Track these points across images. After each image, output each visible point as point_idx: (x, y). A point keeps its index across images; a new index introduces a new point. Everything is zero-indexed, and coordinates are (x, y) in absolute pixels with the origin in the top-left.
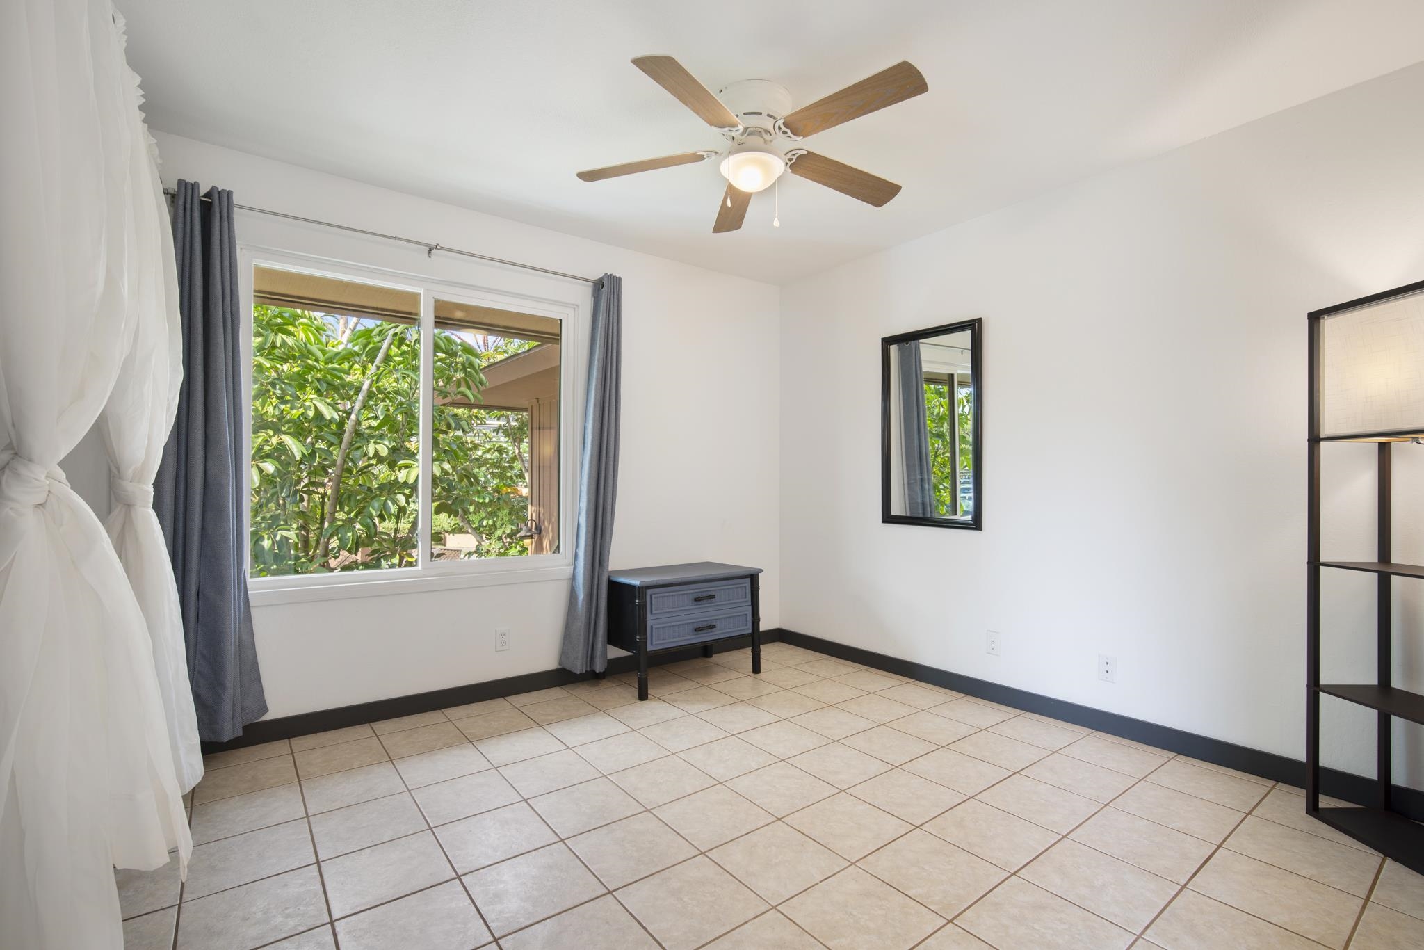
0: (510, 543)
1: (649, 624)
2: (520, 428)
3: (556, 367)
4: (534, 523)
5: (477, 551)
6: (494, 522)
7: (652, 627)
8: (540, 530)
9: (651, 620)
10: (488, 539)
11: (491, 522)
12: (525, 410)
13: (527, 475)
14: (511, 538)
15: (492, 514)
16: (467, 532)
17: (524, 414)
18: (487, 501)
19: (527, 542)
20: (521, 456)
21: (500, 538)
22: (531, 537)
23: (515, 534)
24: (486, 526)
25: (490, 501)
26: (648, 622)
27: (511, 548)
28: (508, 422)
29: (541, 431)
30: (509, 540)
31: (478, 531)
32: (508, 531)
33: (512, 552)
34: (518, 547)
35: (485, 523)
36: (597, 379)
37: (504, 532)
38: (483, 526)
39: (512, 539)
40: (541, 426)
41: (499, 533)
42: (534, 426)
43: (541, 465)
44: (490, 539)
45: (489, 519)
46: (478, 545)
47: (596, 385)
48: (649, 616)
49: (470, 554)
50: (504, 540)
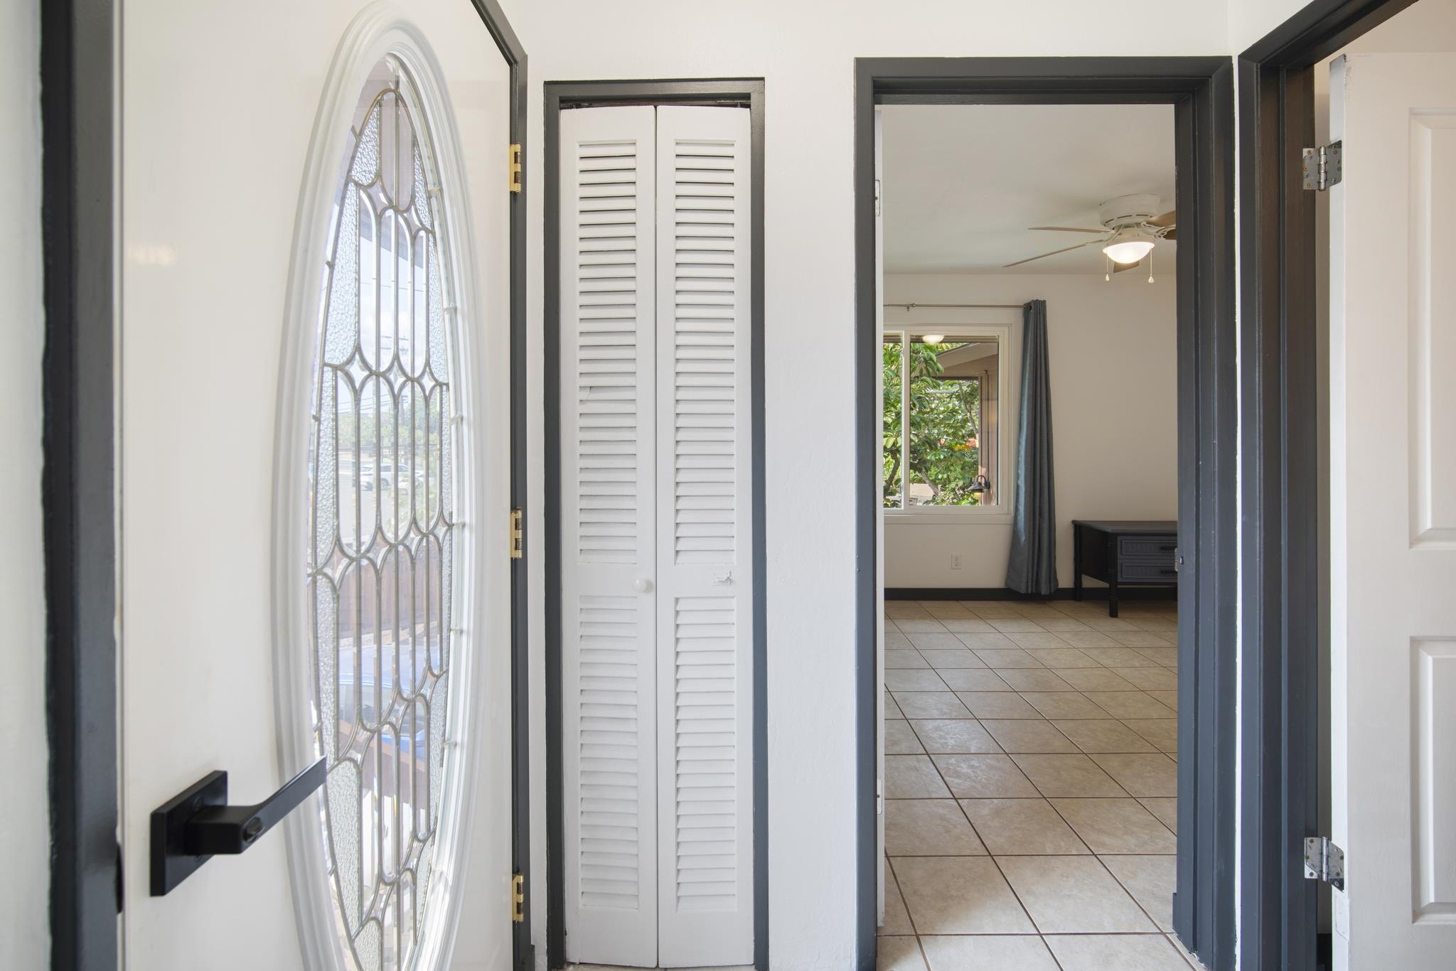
0: (963, 495)
1: (1119, 561)
2: (971, 394)
3: (994, 356)
4: (983, 479)
5: (934, 500)
6: (948, 476)
7: (1122, 564)
8: (989, 485)
9: (1121, 559)
10: (943, 490)
11: (945, 476)
12: (976, 378)
13: (977, 436)
14: (963, 490)
15: (947, 469)
16: (925, 483)
17: (975, 382)
18: (942, 457)
19: (977, 495)
20: (972, 418)
21: (953, 490)
22: (981, 491)
23: (967, 487)
24: (941, 479)
25: (945, 457)
26: (1118, 561)
27: (963, 499)
28: (961, 389)
29: (990, 402)
30: (961, 492)
31: (934, 483)
32: (961, 483)
33: (964, 503)
34: (970, 499)
35: (940, 476)
36: (1029, 379)
37: (957, 485)
38: (939, 479)
39: (964, 492)
40: (990, 397)
41: (953, 485)
42: (984, 397)
43: (990, 431)
44: (944, 490)
45: (944, 474)
46: (934, 495)
47: (1029, 384)
48: (1119, 556)
49: (927, 502)
50: (957, 492)
